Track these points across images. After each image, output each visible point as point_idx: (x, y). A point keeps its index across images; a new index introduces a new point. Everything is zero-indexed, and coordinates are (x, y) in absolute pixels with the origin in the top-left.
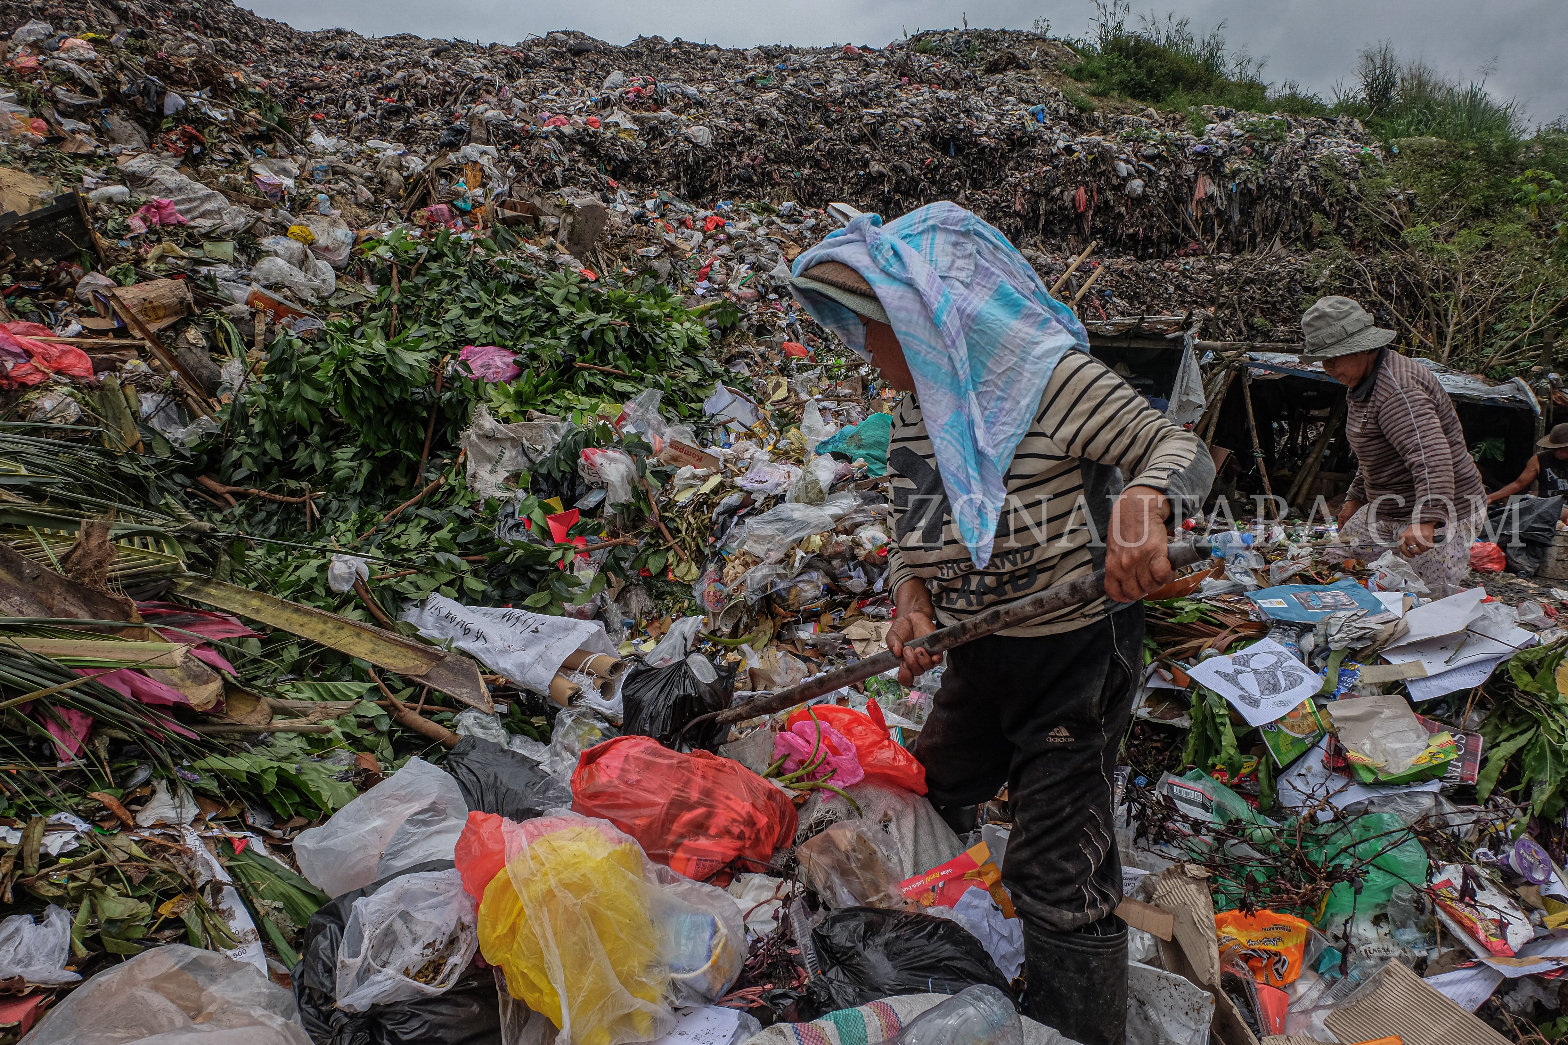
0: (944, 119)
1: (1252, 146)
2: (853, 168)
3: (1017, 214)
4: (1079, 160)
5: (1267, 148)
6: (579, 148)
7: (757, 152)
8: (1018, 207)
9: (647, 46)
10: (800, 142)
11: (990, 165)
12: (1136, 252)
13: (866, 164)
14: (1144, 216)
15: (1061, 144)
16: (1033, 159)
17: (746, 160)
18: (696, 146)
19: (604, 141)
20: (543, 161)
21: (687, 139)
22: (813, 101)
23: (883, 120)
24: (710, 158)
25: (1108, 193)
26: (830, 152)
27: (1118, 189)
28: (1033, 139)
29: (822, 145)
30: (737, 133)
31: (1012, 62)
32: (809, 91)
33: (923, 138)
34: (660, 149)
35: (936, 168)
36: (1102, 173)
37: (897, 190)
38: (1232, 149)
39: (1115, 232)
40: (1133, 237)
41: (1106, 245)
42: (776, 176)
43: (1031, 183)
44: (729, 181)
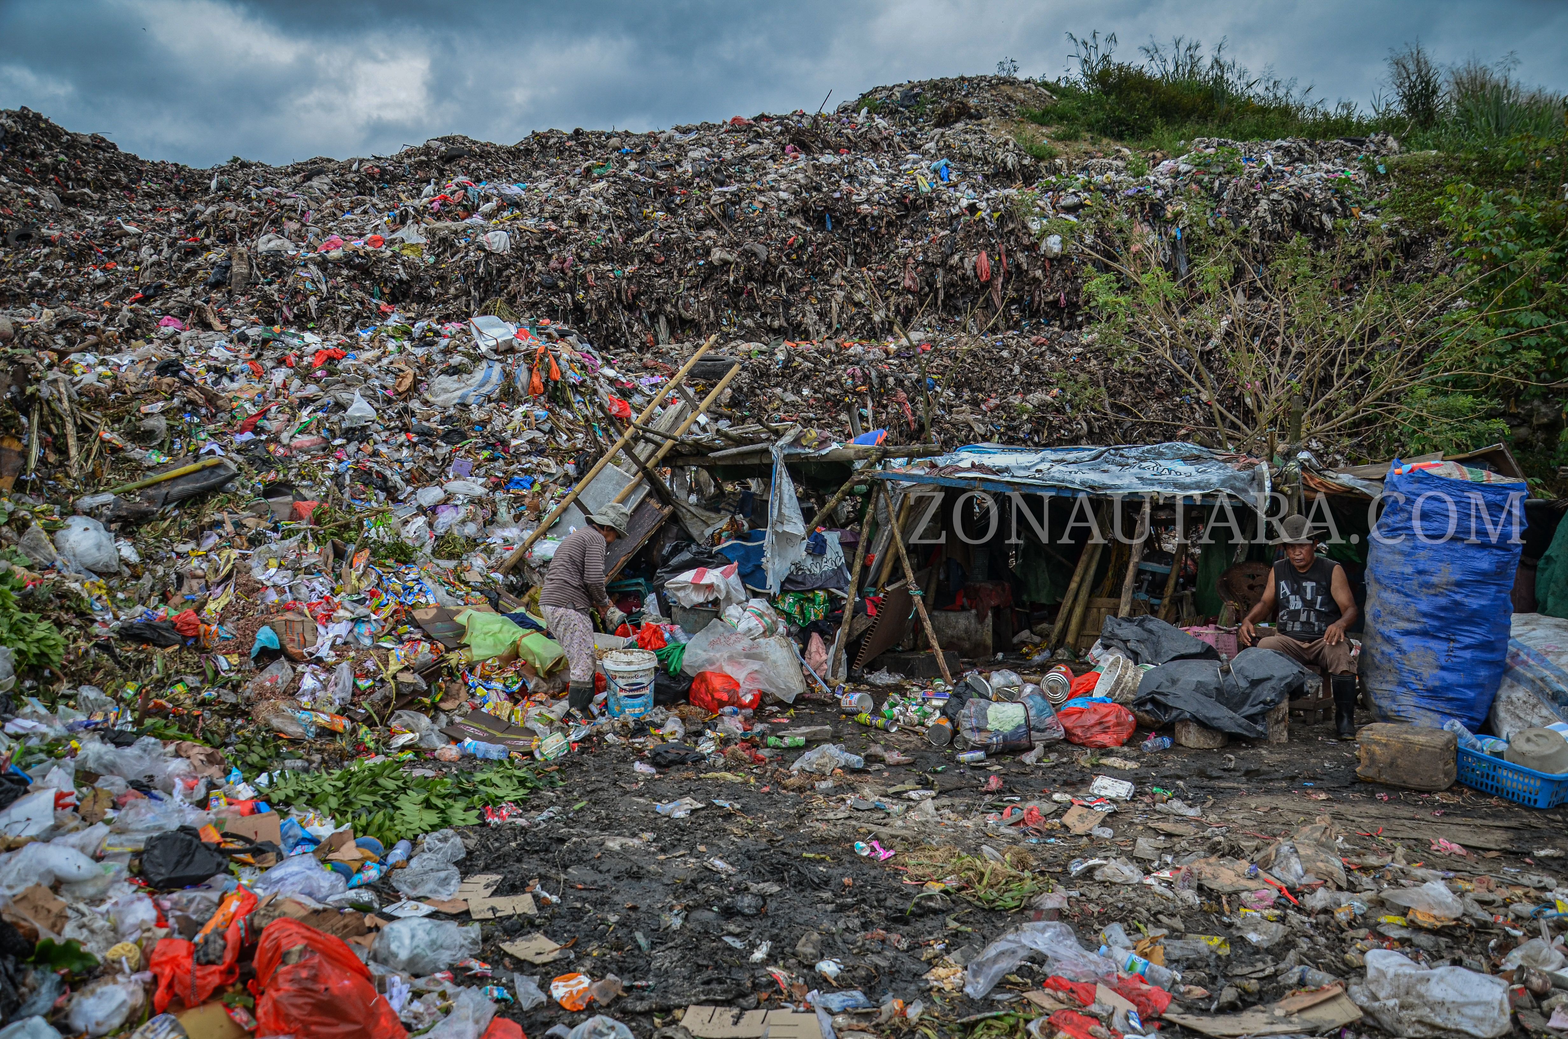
0: (818, 189)
1: (1199, 182)
2: (691, 258)
3: (908, 290)
4: (983, 220)
5: (1217, 183)
6: (345, 272)
7: (569, 253)
8: (908, 283)
9: (539, 143)
10: (629, 236)
11: (875, 236)
12: (1062, 322)
13: (708, 252)
14: (1066, 279)
15: (964, 203)
16: (932, 224)
17: (553, 263)
18: (489, 254)
19: (380, 260)
20: (297, 292)
21: (481, 248)
22: (655, 186)
23: (737, 199)
24: (507, 266)
25: (1019, 255)
26: (666, 243)
27: (1033, 247)
28: (930, 201)
29: (656, 236)
30: (548, 233)
31: (964, 112)
32: (653, 176)
33: (790, 213)
34: (450, 261)
35: (802, 247)
36: (1011, 232)
37: (749, 277)
38: (1175, 188)
39: (1032, 301)
40: (1055, 304)
41: (1023, 318)
42: (591, 278)
43: (925, 253)
44: (530, 288)
